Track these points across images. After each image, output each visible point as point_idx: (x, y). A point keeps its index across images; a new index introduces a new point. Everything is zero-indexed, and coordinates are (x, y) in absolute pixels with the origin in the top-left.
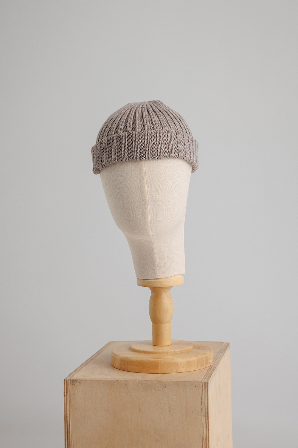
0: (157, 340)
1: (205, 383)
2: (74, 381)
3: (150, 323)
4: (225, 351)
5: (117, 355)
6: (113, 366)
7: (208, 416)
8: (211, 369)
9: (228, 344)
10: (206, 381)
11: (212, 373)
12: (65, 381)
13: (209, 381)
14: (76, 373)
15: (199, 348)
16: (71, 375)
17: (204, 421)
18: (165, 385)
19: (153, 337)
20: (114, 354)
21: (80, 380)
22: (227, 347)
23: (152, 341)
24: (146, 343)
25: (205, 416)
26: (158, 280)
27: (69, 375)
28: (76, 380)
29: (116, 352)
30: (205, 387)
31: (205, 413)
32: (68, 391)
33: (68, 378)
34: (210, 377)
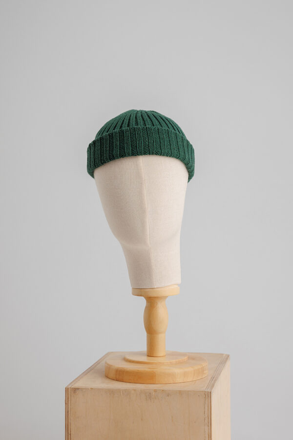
0: (151, 351)
1: (208, 392)
2: (75, 390)
3: (145, 334)
4: (225, 362)
5: (112, 366)
6: (107, 377)
7: (211, 426)
8: (214, 379)
9: (228, 356)
10: (209, 390)
11: (215, 382)
12: (67, 390)
13: (212, 391)
14: (77, 382)
15: (193, 359)
16: (73, 384)
17: (207, 432)
18: (168, 394)
19: (148, 348)
20: (108, 364)
21: (82, 389)
22: (227, 359)
23: (146, 352)
24: (140, 354)
25: (208, 426)
26: (154, 290)
28: (78, 389)
29: (110, 362)
30: (208, 396)
31: (208, 423)
32: (69, 399)
33: (69, 387)
34: (213, 386)
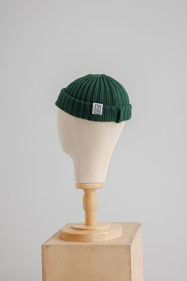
1: (128, 246)
4: (139, 227)
8: (132, 238)
9: (140, 224)
10: (129, 244)
11: (132, 240)
12: (42, 247)
13: (131, 245)
14: (48, 242)
17: (128, 269)
21: (52, 245)
23: (85, 223)
25: (129, 266)
27: (45, 243)
28: (49, 246)
30: (129, 248)
31: (129, 264)
32: (44, 252)
33: (44, 245)
34: (131, 242)
